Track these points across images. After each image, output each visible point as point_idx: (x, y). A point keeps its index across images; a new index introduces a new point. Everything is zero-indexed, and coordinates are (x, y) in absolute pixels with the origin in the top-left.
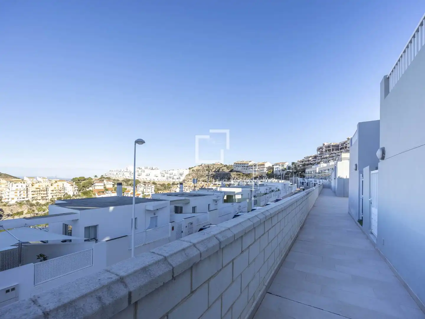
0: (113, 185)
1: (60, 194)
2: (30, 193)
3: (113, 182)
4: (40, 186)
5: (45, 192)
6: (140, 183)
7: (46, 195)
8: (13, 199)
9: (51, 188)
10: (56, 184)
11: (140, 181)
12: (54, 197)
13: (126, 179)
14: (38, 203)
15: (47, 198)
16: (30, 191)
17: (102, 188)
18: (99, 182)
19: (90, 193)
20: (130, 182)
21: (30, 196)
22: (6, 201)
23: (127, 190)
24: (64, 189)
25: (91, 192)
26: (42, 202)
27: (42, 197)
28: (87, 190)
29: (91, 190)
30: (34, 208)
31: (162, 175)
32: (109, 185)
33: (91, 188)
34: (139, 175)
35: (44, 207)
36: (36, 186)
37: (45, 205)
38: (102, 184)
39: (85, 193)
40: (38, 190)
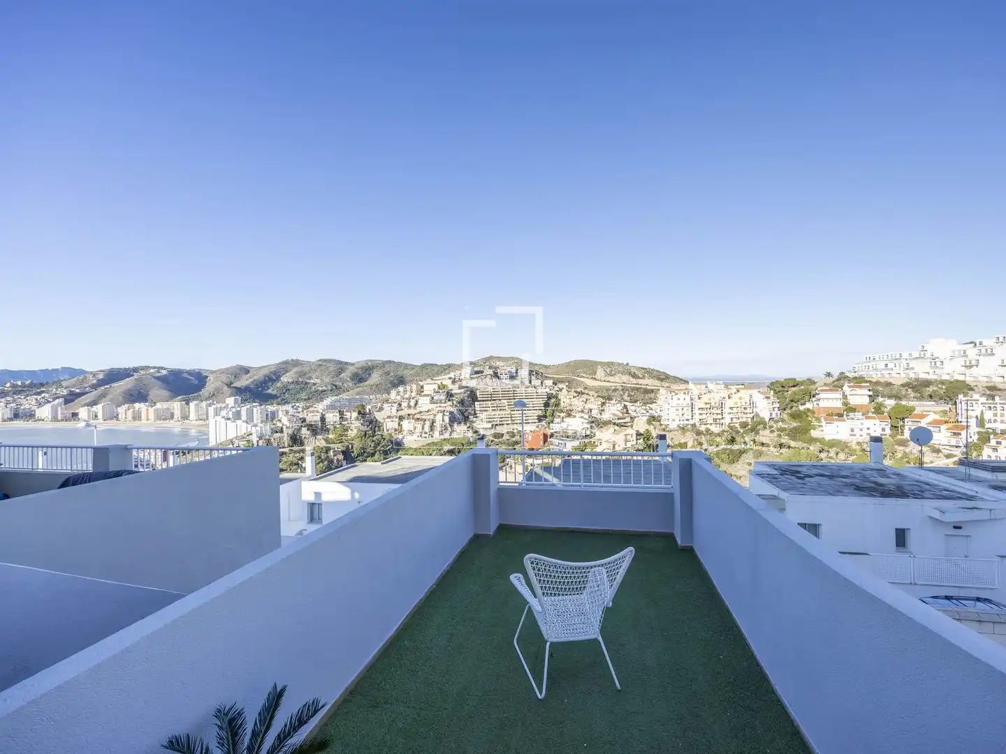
0: (870, 396)
1: (745, 416)
2: (697, 411)
3: (869, 390)
4: (710, 399)
5: (719, 411)
6: (972, 389)
7: (720, 417)
8: (674, 420)
9: (729, 403)
10: (739, 395)
11: (973, 384)
12: (735, 420)
13: (917, 380)
14: (708, 430)
15: (722, 421)
16: (697, 408)
17: (839, 404)
18: (830, 390)
19: (807, 416)
20: (931, 389)
21: (697, 417)
22: (666, 423)
23: (916, 412)
24: (752, 404)
25: (809, 414)
26: (715, 429)
27: (715, 420)
28: (802, 408)
29: (808, 410)
30: (703, 439)
32: (860, 397)
33: (809, 406)
34: (971, 367)
35: (718, 439)
36: (705, 398)
37: (719, 435)
38: (838, 395)
39: (795, 416)
40: (708, 406)
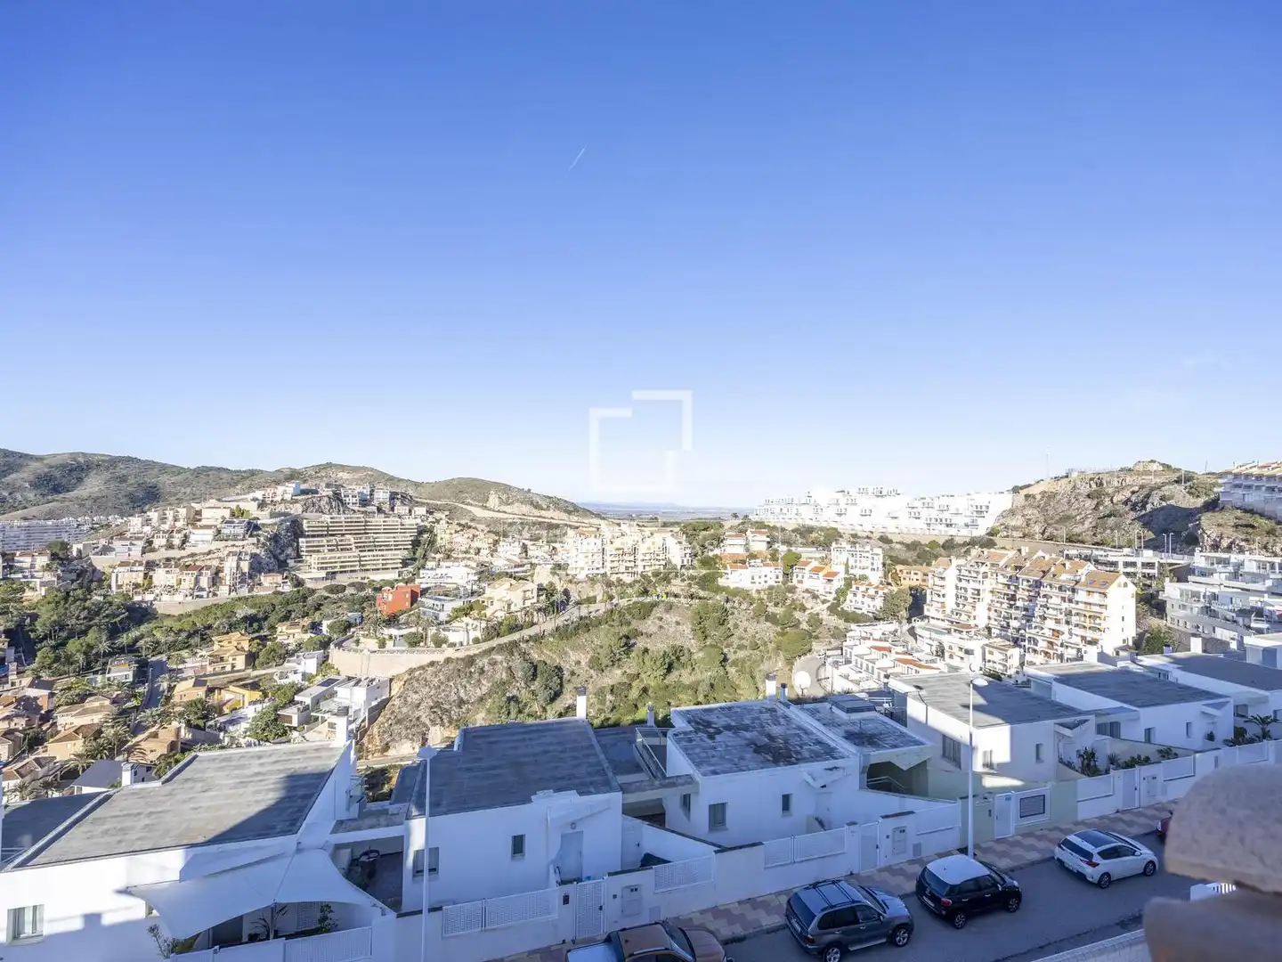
0: (768, 543)
1: (657, 563)
2: (608, 558)
3: (768, 537)
4: (623, 543)
5: (632, 558)
6: (841, 537)
7: (632, 564)
8: (582, 569)
9: (642, 548)
10: (651, 540)
11: (842, 531)
12: (647, 568)
13: (804, 526)
14: (619, 580)
15: (635, 570)
16: (609, 553)
17: (740, 551)
18: (736, 536)
19: (716, 563)
20: (814, 535)
21: (608, 565)
22: (573, 572)
23: (802, 560)
24: (665, 549)
25: (718, 561)
26: (627, 579)
27: (627, 568)
28: (711, 554)
29: (717, 556)
30: (613, 591)
31: (913, 514)
32: (759, 544)
33: (717, 551)
34: (841, 514)
35: (629, 591)
36: (618, 543)
37: (631, 585)
38: (741, 541)
39: (706, 562)
40: (621, 552)
